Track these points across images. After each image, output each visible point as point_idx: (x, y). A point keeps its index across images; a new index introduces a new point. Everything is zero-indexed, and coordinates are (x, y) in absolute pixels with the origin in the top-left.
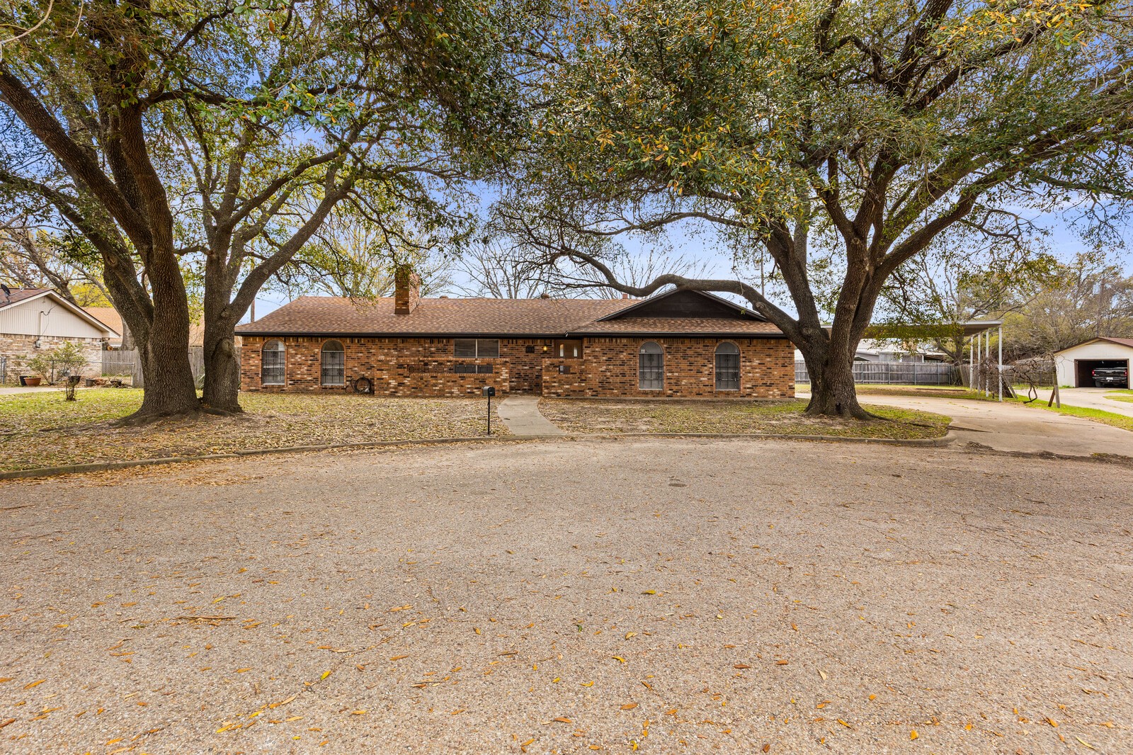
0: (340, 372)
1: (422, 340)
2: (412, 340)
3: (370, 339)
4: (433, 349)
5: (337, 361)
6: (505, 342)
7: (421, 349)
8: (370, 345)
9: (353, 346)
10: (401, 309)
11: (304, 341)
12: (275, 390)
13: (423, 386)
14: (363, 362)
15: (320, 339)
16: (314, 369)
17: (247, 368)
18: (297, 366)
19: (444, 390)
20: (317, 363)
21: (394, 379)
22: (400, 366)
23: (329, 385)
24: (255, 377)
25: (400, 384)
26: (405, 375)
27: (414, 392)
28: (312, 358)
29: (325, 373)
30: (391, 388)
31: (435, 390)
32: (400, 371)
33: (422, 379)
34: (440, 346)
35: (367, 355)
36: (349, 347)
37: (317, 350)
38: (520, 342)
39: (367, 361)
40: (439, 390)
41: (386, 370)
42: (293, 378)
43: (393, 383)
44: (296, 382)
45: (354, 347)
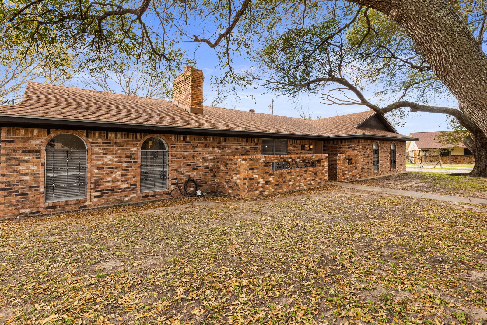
0: (163, 175)
1: (240, 139)
2: (232, 139)
3: (195, 136)
4: (248, 147)
5: (159, 161)
6: (291, 141)
7: (239, 147)
8: (195, 143)
9: (178, 144)
10: (196, 108)
11: (116, 137)
12: (69, 208)
13: (282, 182)
14: (189, 162)
15: (138, 135)
16: (131, 173)
17: (12, 179)
18: (106, 171)
19: (295, 185)
20: (135, 166)
21: (263, 178)
22: (267, 164)
23: (151, 192)
24: (32, 193)
25: (267, 182)
26: (270, 173)
27: (277, 189)
28: (128, 159)
29: (145, 177)
30: (259, 187)
31: (290, 185)
32: (267, 169)
33: (282, 176)
34: (253, 144)
35: (193, 154)
36: (174, 145)
37: (134, 149)
38: (298, 141)
39: (192, 160)
40: (293, 185)
41: (257, 169)
42: (101, 188)
43: (262, 181)
44: (104, 192)
45: (180, 145)
